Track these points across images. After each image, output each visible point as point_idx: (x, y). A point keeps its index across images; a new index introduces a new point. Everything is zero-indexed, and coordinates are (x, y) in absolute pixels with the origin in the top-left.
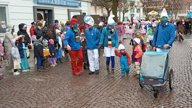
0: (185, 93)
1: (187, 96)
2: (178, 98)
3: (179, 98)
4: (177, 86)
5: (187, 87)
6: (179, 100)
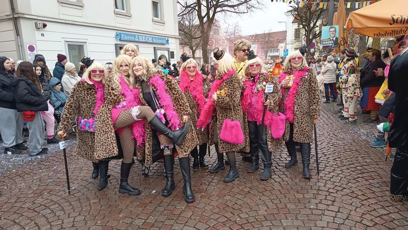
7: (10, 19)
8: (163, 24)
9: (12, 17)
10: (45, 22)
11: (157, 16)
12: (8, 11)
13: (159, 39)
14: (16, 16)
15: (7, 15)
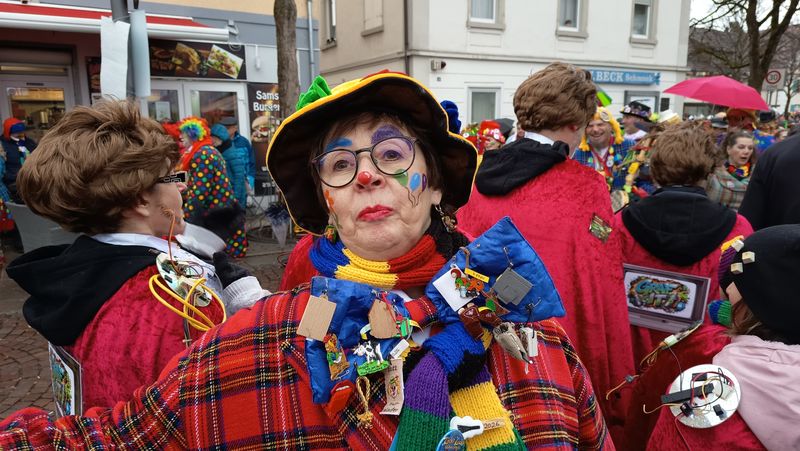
7: (401, 58)
8: (652, 47)
9: (403, 55)
10: (445, 61)
11: (642, 31)
12: (400, 47)
13: (638, 74)
14: (409, 54)
15: (399, 53)
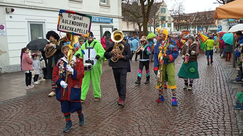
0: (208, 105)
1: (210, 108)
2: (200, 109)
3: (202, 110)
4: (201, 98)
5: (210, 100)
6: (202, 111)
8: (108, 8)
11: (104, 1)
13: (104, 19)
